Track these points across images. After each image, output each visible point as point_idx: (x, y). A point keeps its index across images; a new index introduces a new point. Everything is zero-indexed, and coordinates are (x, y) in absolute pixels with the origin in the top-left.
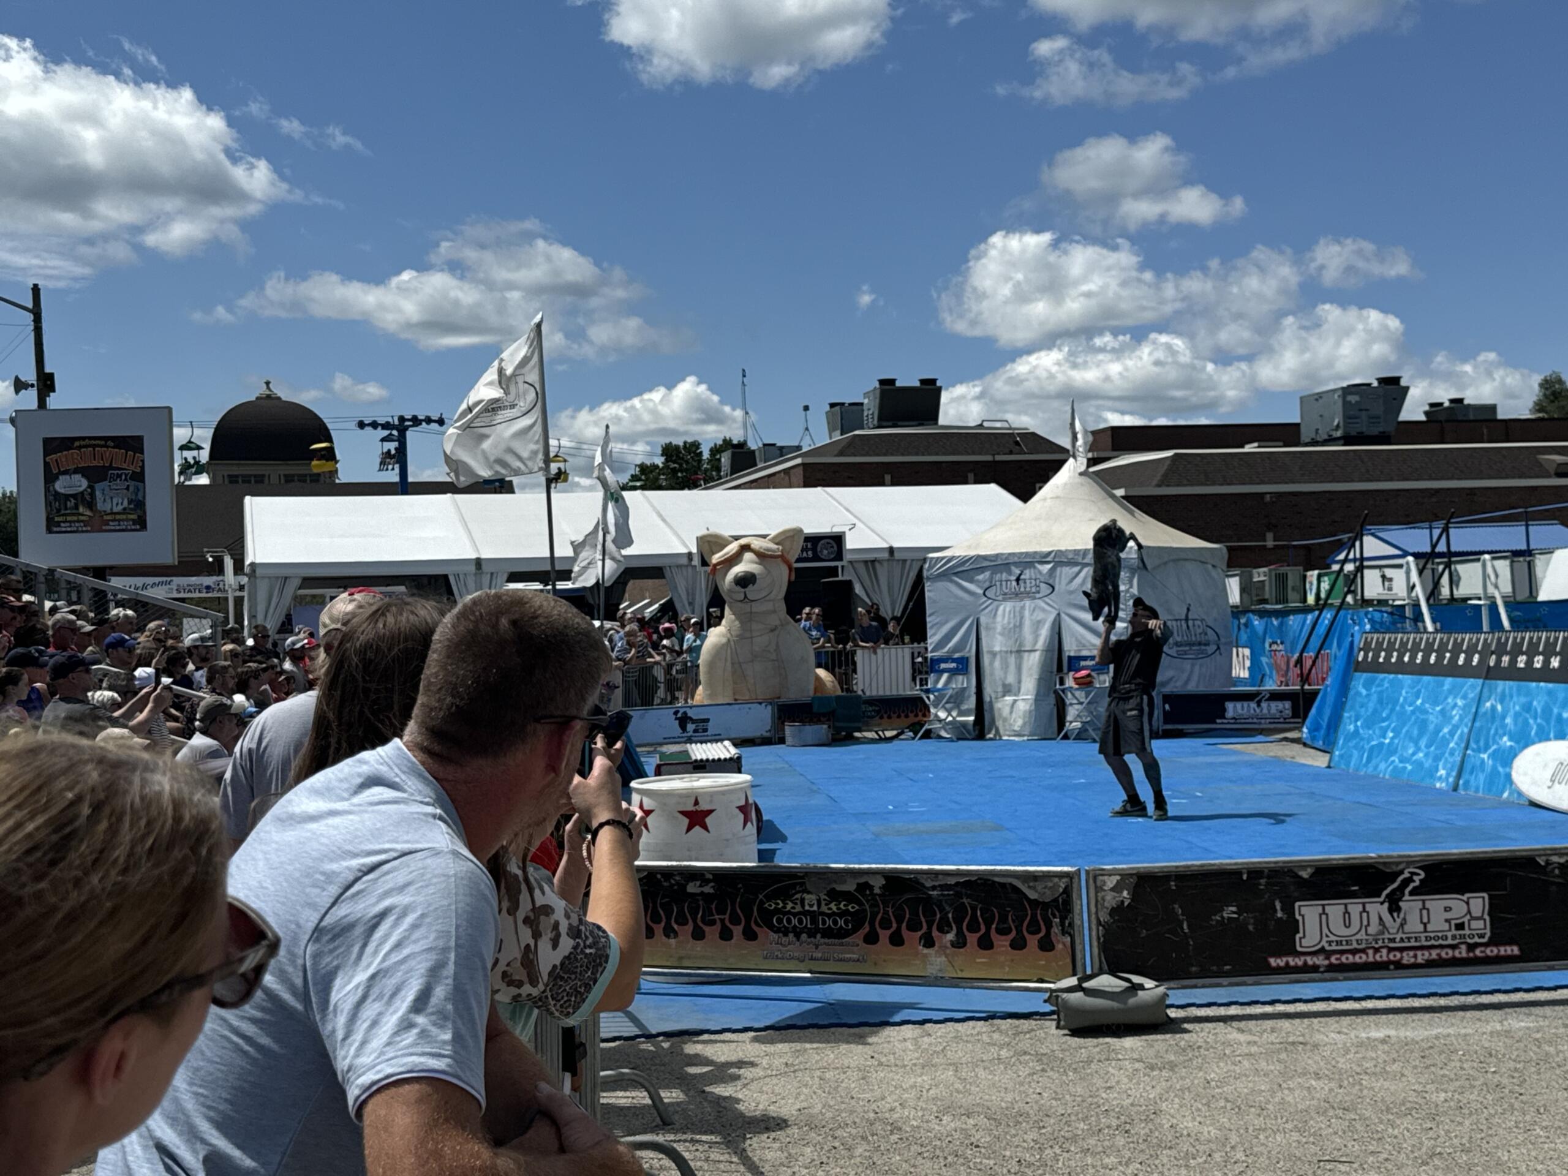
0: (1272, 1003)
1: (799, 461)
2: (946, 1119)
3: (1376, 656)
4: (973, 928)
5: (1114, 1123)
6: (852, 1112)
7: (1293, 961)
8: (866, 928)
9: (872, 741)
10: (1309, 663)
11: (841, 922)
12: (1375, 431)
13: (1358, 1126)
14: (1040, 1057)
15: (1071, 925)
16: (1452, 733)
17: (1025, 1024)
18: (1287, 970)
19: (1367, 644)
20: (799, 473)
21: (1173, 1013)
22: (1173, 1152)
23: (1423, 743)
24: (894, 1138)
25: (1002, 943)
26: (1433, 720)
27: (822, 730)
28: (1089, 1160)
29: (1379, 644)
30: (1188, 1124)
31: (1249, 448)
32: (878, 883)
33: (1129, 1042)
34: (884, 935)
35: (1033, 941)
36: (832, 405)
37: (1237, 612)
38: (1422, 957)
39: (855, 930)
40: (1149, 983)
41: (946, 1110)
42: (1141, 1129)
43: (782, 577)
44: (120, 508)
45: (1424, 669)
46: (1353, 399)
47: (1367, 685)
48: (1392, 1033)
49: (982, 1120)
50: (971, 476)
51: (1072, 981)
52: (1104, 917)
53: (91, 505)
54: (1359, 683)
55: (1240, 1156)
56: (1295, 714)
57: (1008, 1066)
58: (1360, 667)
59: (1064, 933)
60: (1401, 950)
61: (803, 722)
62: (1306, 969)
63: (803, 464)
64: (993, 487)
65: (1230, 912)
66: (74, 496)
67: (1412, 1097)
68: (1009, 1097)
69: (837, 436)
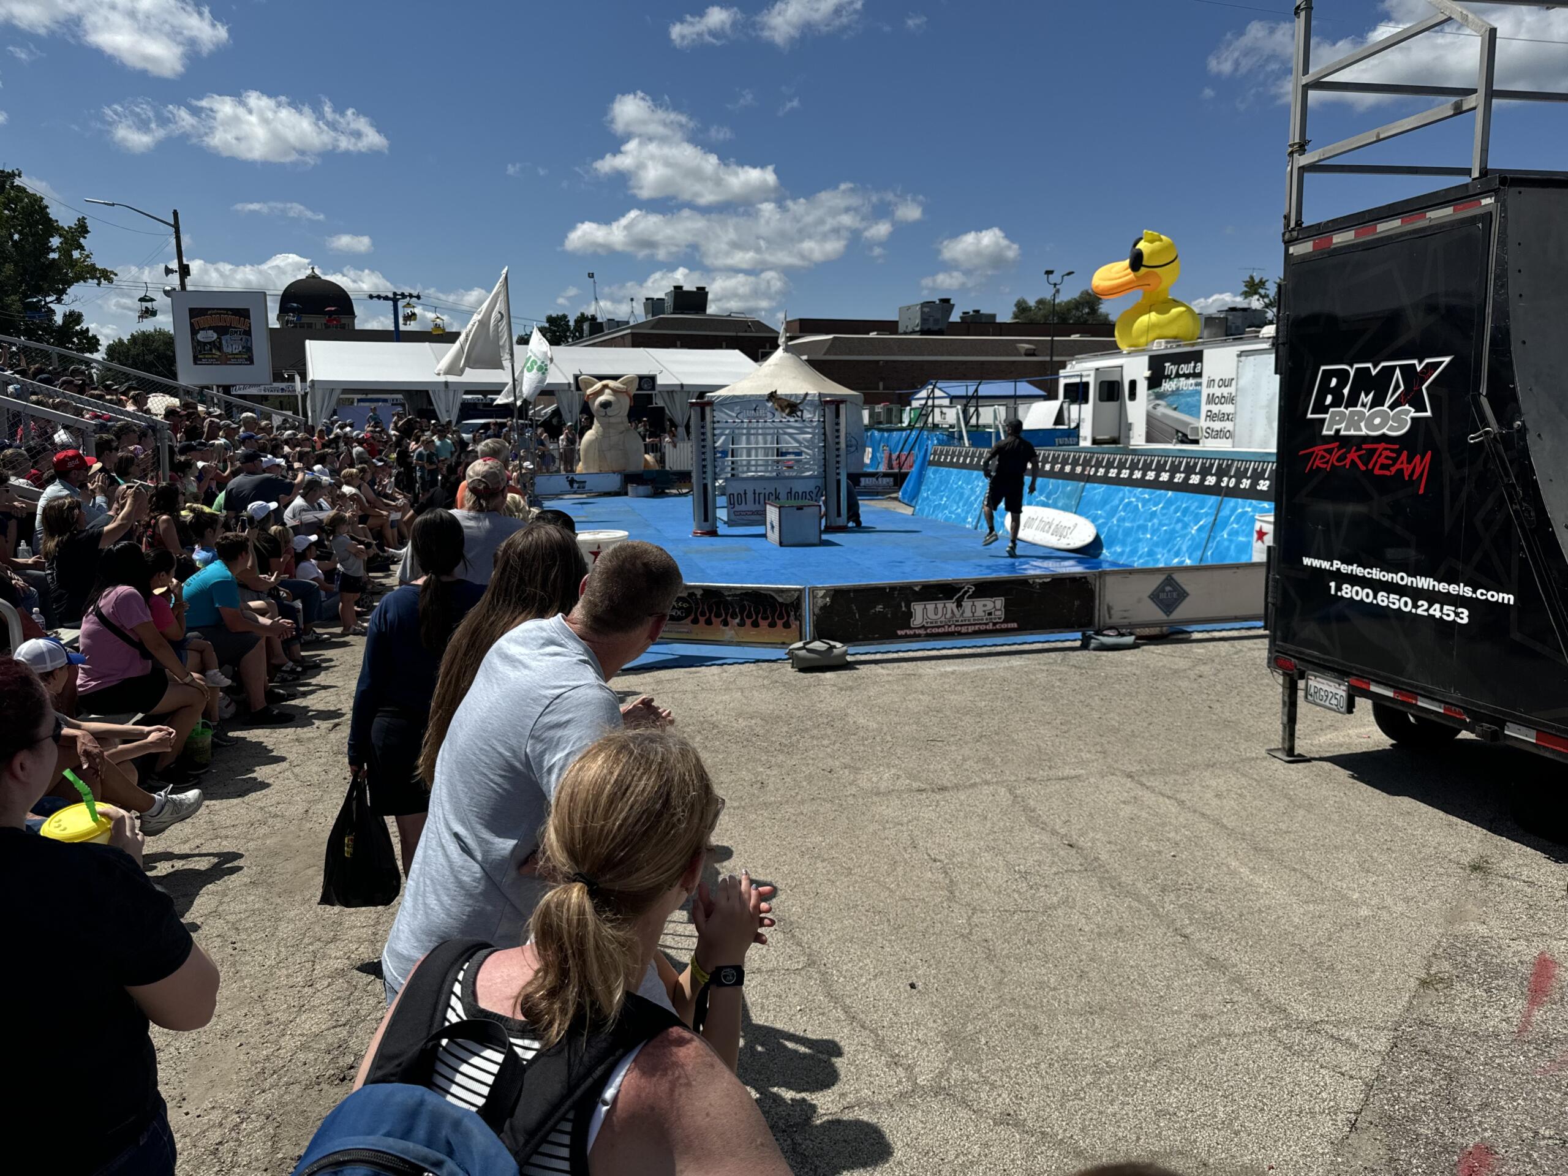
0: (897, 652)
1: (629, 331)
2: (740, 720)
3: (940, 458)
4: (749, 616)
5: (826, 721)
6: (691, 717)
7: (909, 632)
8: (692, 616)
9: (675, 495)
10: (903, 458)
11: (679, 613)
12: (936, 328)
13: (944, 720)
14: (784, 684)
15: (800, 615)
16: (976, 500)
17: (775, 666)
18: (906, 636)
19: (935, 451)
20: (629, 339)
21: (849, 658)
22: (856, 737)
23: (961, 504)
24: (715, 731)
25: (764, 624)
26: (967, 493)
27: (648, 489)
28: (815, 742)
29: (941, 452)
30: (862, 721)
31: (873, 335)
32: (699, 593)
33: (829, 675)
34: (702, 620)
35: (780, 623)
36: (647, 299)
37: (868, 428)
38: (971, 629)
39: (686, 617)
40: (839, 645)
41: (739, 715)
42: (838, 724)
43: (626, 403)
44: (237, 351)
45: (963, 466)
46: (926, 310)
47: (934, 473)
48: (956, 668)
49: (759, 721)
50: (724, 344)
51: (800, 644)
52: (817, 611)
53: (220, 349)
54: (930, 472)
55: (889, 738)
56: (895, 484)
57: (769, 689)
58: (931, 463)
59: (796, 619)
60: (961, 626)
61: (638, 484)
62: (915, 636)
63: (632, 333)
64: (737, 351)
65: (879, 608)
66: (209, 343)
67: (969, 704)
68: (771, 707)
69: (650, 318)
